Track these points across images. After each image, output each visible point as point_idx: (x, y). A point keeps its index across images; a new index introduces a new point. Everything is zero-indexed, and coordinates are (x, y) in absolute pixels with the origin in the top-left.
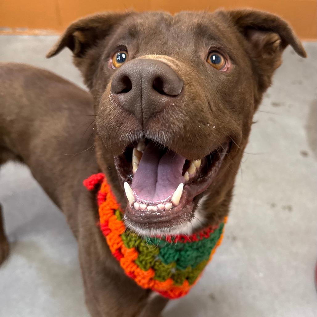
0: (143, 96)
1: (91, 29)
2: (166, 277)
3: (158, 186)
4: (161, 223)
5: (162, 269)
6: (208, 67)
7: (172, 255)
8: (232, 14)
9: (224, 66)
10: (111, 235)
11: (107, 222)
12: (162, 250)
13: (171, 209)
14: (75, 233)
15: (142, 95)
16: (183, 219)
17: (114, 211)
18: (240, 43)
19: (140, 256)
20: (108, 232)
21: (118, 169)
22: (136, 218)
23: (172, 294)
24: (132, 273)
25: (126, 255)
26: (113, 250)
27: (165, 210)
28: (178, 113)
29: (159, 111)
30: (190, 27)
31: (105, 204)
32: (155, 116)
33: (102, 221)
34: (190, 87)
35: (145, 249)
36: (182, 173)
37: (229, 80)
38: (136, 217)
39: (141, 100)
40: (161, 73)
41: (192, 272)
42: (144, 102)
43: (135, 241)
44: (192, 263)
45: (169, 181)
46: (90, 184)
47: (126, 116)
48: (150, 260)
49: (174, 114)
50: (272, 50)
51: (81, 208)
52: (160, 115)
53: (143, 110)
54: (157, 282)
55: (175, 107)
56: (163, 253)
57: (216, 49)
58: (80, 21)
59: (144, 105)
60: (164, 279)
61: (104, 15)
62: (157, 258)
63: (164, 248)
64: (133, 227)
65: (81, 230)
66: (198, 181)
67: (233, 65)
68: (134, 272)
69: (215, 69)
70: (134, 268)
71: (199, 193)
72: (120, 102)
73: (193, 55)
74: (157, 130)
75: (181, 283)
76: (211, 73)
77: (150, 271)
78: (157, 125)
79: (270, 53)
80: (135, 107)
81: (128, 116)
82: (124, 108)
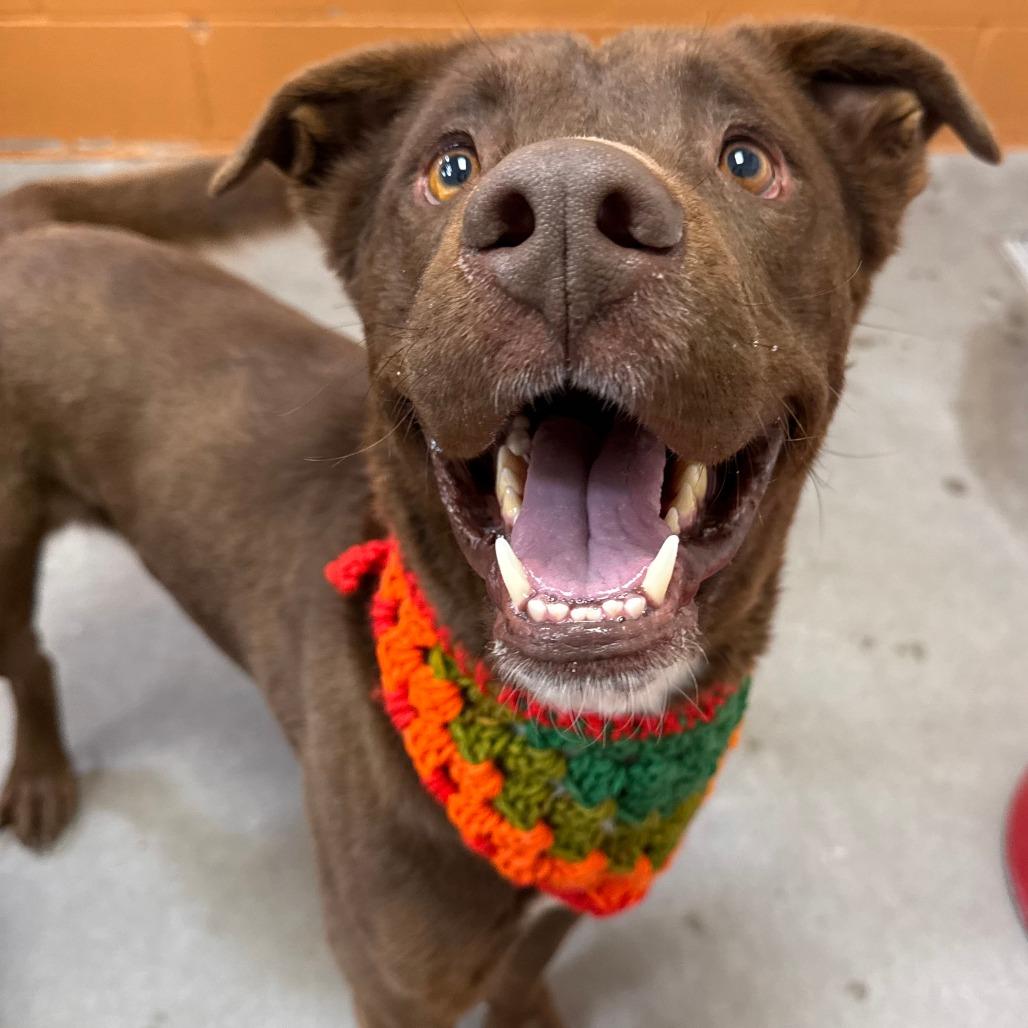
0: (568, 253)
1: (348, 97)
2: (587, 847)
3: (595, 551)
4: (616, 659)
5: (576, 822)
6: (726, 183)
7: (604, 780)
8: (776, 33)
9: (770, 182)
10: (417, 725)
11: (404, 688)
12: (574, 765)
13: (645, 615)
14: (292, 728)
15: (566, 250)
16: (677, 648)
17: (425, 653)
18: (806, 120)
19: (509, 784)
20: (408, 716)
21: (456, 513)
22: (539, 645)
23: (600, 902)
24: (485, 839)
25: (466, 784)
26: (426, 769)
27: (624, 619)
28: (673, 304)
29: (618, 297)
30: (667, 67)
31: (393, 632)
32: (605, 317)
33: (389, 683)
34: (701, 228)
35: (522, 762)
36: (659, 512)
37: (786, 223)
38: (537, 644)
39: (565, 264)
40: (625, 179)
41: (662, 831)
42: (572, 268)
43: (493, 741)
44: (663, 800)
45: (627, 534)
46: (347, 576)
47: (516, 319)
48: (541, 797)
49: (661, 308)
50: (897, 140)
51: (311, 653)
52: (620, 309)
53: (570, 296)
54: (559, 863)
55: (665, 284)
56: (577, 774)
57: (746, 131)
58: (311, 72)
59: (574, 280)
60: (581, 853)
61: (385, 52)
62: (560, 790)
63: (580, 758)
64: (525, 677)
65: (313, 719)
66: (706, 535)
67: (795, 180)
68: (489, 836)
69: (746, 192)
70: (490, 824)
71: (713, 573)
72: (495, 277)
73: (680, 149)
74: (610, 358)
75: (631, 864)
76: (735, 204)
77: (539, 830)
78: (611, 343)
79: (890, 153)
80: (544, 287)
81: (521, 319)
82: (508, 294)
